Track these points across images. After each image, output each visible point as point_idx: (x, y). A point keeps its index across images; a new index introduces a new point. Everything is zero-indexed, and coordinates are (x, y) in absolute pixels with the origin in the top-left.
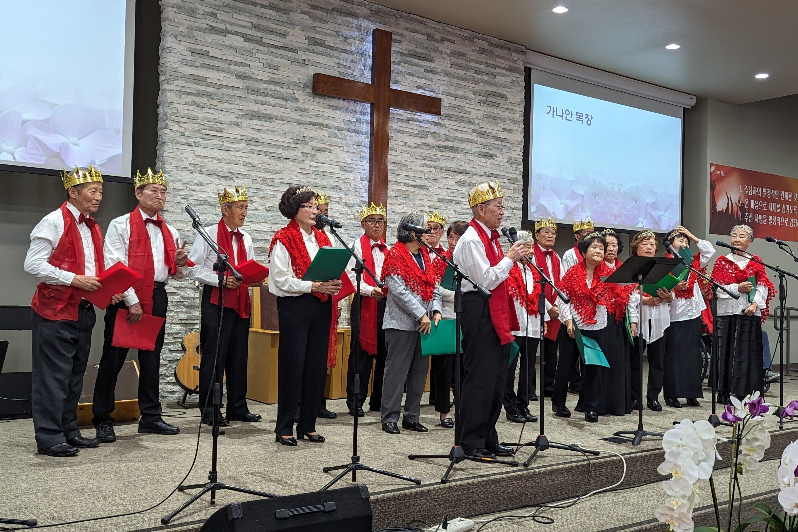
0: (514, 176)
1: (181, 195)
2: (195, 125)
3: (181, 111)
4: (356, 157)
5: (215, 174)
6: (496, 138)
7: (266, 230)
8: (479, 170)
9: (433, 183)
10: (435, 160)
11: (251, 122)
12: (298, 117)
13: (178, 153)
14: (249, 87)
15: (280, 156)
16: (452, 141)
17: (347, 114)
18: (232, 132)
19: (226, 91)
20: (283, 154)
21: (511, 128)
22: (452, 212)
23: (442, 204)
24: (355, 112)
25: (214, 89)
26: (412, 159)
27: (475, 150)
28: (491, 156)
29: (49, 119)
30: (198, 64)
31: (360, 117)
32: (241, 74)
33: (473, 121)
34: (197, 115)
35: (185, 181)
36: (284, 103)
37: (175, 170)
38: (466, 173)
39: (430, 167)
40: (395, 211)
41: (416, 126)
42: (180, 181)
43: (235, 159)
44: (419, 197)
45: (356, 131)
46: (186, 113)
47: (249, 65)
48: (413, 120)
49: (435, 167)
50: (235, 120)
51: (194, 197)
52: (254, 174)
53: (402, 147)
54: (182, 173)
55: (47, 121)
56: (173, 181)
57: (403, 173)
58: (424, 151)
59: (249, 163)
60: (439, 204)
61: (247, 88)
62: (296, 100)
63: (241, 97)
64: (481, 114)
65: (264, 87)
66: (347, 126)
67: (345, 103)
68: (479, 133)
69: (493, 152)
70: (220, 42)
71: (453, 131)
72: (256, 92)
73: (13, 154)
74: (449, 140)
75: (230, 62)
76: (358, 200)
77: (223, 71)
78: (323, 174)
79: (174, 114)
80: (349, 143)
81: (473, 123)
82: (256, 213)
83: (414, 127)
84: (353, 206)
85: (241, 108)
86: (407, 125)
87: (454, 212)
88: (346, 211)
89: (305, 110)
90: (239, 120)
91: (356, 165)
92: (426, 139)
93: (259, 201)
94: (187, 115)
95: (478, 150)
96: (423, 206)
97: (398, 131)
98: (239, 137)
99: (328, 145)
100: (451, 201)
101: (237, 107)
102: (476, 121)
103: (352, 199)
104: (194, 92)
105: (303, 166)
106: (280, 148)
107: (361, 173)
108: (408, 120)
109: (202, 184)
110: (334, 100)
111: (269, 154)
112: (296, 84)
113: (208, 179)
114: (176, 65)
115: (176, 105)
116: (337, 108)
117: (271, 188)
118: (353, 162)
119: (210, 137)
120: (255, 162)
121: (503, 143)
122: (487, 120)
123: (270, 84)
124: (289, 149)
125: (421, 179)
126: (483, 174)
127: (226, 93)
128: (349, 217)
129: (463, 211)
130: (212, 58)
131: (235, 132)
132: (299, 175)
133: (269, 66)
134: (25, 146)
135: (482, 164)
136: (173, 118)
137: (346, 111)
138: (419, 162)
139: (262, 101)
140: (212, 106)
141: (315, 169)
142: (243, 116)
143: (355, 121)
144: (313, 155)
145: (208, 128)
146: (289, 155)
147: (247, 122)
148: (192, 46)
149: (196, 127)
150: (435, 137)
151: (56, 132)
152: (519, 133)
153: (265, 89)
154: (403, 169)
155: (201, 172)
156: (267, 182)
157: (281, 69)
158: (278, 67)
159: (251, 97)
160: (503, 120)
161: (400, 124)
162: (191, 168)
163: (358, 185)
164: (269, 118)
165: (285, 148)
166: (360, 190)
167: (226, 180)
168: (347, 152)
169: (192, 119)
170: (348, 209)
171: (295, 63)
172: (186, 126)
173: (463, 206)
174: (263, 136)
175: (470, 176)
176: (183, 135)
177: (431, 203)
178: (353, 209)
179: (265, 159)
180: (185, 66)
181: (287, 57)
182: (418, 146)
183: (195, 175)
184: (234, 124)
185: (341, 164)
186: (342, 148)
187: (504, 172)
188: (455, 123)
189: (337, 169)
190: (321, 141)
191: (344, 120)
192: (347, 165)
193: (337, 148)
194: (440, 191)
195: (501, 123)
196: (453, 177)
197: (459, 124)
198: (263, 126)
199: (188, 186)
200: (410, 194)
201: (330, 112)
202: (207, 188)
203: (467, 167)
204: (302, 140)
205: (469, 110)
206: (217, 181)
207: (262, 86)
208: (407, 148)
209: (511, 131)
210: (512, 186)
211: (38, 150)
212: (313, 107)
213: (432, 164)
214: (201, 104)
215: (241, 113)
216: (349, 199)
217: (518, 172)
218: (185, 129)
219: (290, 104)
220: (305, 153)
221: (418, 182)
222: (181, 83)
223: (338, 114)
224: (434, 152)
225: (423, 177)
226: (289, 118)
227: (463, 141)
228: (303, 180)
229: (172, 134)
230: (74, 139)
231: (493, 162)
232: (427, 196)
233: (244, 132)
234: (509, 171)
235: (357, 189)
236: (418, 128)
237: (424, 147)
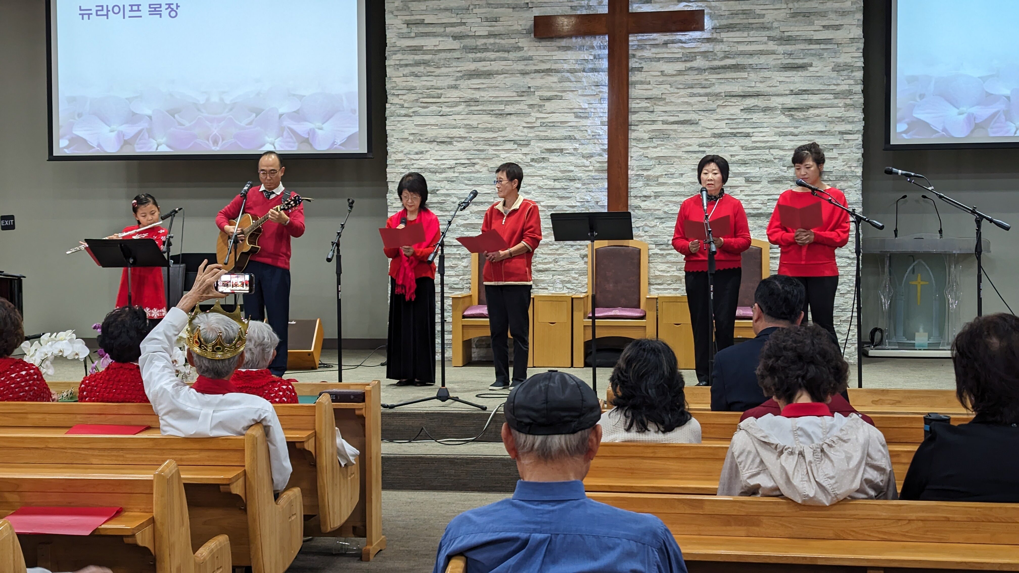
0: (847, 87)
1: (403, 165)
2: (413, 95)
3: (400, 84)
4: (594, 100)
5: (434, 141)
6: (810, 41)
7: (489, 192)
8: (781, 89)
9: (707, 115)
10: (707, 86)
11: (469, 82)
12: (523, 67)
13: (399, 125)
14: (467, 46)
15: (503, 113)
16: (733, 58)
17: (582, 52)
18: (449, 96)
19: (443, 55)
20: (506, 110)
21: (837, 23)
22: (736, 148)
23: (721, 141)
24: (593, 48)
25: (431, 56)
26: (672, 90)
27: (774, 63)
28: (802, 67)
29: (298, 110)
30: (413, 35)
31: (598, 52)
32: (457, 35)
33: (769, 25)
34: (415, 85)
35: (406, 151)
36: (506, 55)
37: (396, 142)
38: (757, 95)
39: (700, 96)
40: (649, 156)
41: (678, 48)
42: (402, 152)
43: (454, 122)
44: (684, 135)
45: (594, 70)
46: (405, 85)
47: (464, 24)
48: (673, 42)
49: (706, 95)
50: (454, 83)
51: (415, 166)
52: (474, 135)
53: (657, 79)
54: (403, 144)
55: (297, 112)
56: (394, 153)
57: (658, 109)
58: (690, 78)
59: (469, 125)
60: (714, 140)
61: (465, 48)
62: (520, 49)
63: (458, 58)
64: (782, 14)
65: (483, 43)
66: (582, 66)
67: (579, 40)
68: (779, 39)
69: (805, 61)
70: (435, 7)
71: (735, 44)
72: (475, 49)
73: (273, 145)
74: (728, 58)
75: (445, 25)
76: (597, 149)
77: (438, 36)
78: (553, 125)
79: (393, 88)
80: (585, 84)
81: (768, 29)
82: (478, 175)
83: (675, 50)
84: (591, 156)
85: (459, 69)
86: (664, 50)
87: (740, 148)
88: (582, 163)
89: (530, 58)
90: (458, 82)
91: (595, 109)
92: (694, 62)
93: (481, 162)
94: (405, 87)
95: (779, 62)
96: (690, 145)
97: (651, 59)
98: (458, 100)
99: (559, 92)
100: (735, 135)
101: (455, 69)
102: (775, 25)
103: (590, 149)
104: (411, 62)
105: (528, 120)
106: (502, 104)
107: (601, 117)
108: (666, 44)
109: (422, 153)
110: (565, 40)
111: (490, 113)
112: (519, 33)
113: (427, 146)
114: (393, 40)
115: (394, 79)
116: (568, 48)
117: (494, 148)
118: (591, 106)
119: (428, 105)
120: (475, 124)
121: (822, 46)
122: (794, 19)
123: (489, 38)
124: (513, 104)
125: (687, 112)
126: (788, 92)
127: (442, 58)
128: (587, 169)
129: (755, 145)
130: (428, 25)
131: (454, 95)
132: (526, 130)
133: (487, 20)
134: (282, 136)
135: (788, 80)
136: (392, 91)
137: (580, 49)
138: (682, 92)
139: (481, 58)
140: (429, 74)
141: (543, 121)
142: (462, 77)
143: (592, 57)
144: (540, 106)
145: (425, 96)
146: (513, 110)
147: (466, 83)
148: (408, 18)
149: (414, 97)
150: (707, 57)
151: (306, 120)
152: (855, 27)
153: (483, 45)
154: (659, 104)
155: (421, 141)
156: (488, 142)
157: (501, 19)
158: (496, 18)
159: (471, 55)
160: (823, 14)
161: (654, 50)
162: (411, 138)
163: (597, 131)
164: (489, 74)
165: (507, 103)
166: (601, 137)
167: (447, 145)
168: (582, 95)
169: (411, 89)
170: (585, 161)
171: (517, 9)
172: (404, 97)
173: (754, 139)
174: (482, 93)
175: (766, 98)
176: (402, 106)
177: (702, 141)
178: (592, 160)
179: (487, 118)
180: (402, 39)
181: (506, 5)
182: (680, 73)
183: (415, 144)
184: (452, 88)
185: (575, 110)
186: (576, 93)
187: (825, 85)
188: (738, 34)
189: (570, 117)
190: (550, 89)
191: (577, 60)
192: (583, 111)
193: (570, 93)
194: (718, 123)
195: (818, 20)
196: (737, 103)
197: (745, 34)
198: (483, 83)
199: (408, 156)
200: (671, 132)
201: (559, 55)
202: (427, 156)
203: (761, 87)
204: (528, 92)
205: (763, 12)
206: (437, 148)
207: (480, 42)
208: (665, 78)
209: (837, 27)
210: (841, 102)
211: (291, 137)
212: (538, 53)
213: (702, 91)
214: (419, 73)
215: (459, 74)
216: (586, 149)
217: (852, 82)
218: (405, 101)
219: (512, 55)
220: (532, 105)
221: (682, 117)
222: (399, 56)
223: (570, 55)
224: (706, 75)
225: (690, 109)
226: (511, 70)
227: (751, 54)
228: (529, 135)
229: (393, 108)
230: (319, 124)
231: (805, 73)
232: (696, 132)
233: (462, 93)
234: (835, 82)
235: (597, 137)
236: (680, 50)
237: (690, 72)
